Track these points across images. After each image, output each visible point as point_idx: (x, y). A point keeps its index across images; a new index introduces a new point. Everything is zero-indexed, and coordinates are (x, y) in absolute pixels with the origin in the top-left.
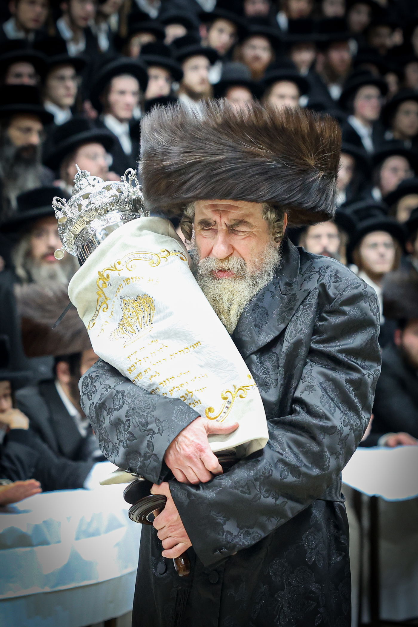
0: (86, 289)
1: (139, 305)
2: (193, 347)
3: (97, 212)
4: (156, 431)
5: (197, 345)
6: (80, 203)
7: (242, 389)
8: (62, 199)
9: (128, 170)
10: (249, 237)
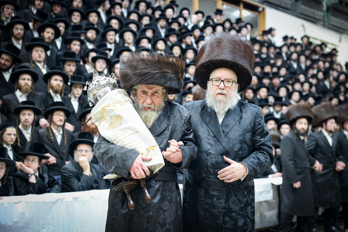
0: (97, 113)
1: (117, 118)
3: (101, 87)
4: (126, 160)
5: (137, 132)
7: (153, 147)
9: (112, 74)
10: (158, 97)
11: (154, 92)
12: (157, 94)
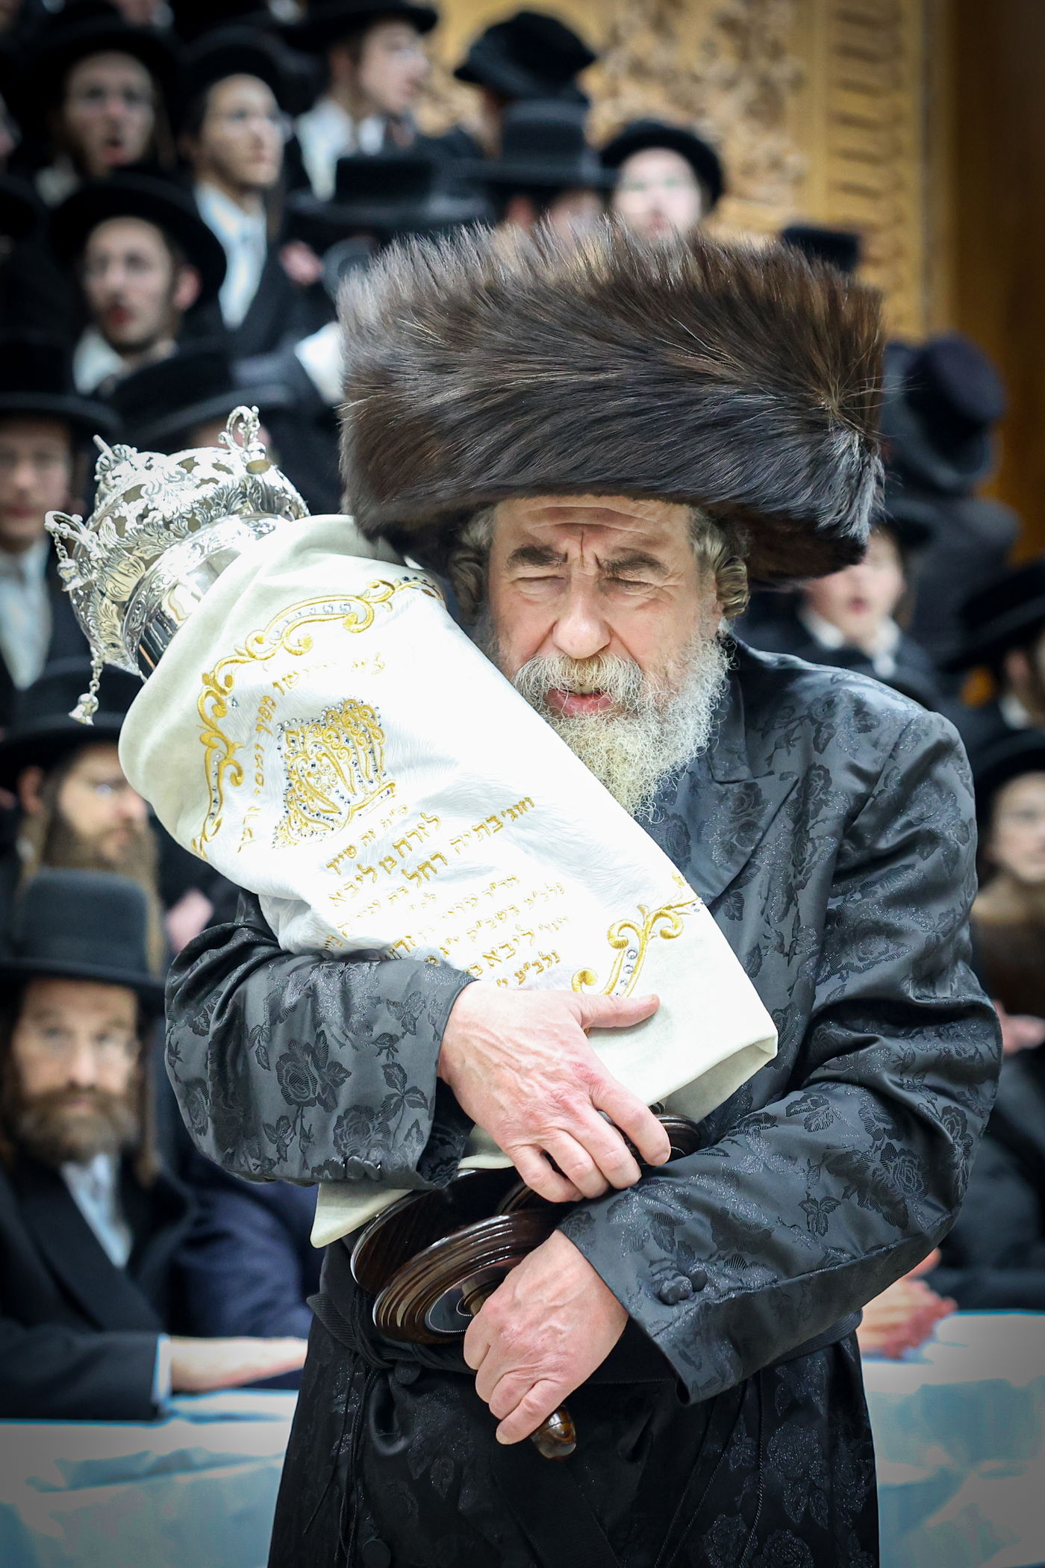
1: (334, 734)
2: (510, 815)
3: (168, 529)
5: (520, 807)
6: (120, 516)
7: (666, 916)
8: (71, 515)
9: (235, 413)
10: (655, 601)
11: (618, 557)
12: (647, 576)
